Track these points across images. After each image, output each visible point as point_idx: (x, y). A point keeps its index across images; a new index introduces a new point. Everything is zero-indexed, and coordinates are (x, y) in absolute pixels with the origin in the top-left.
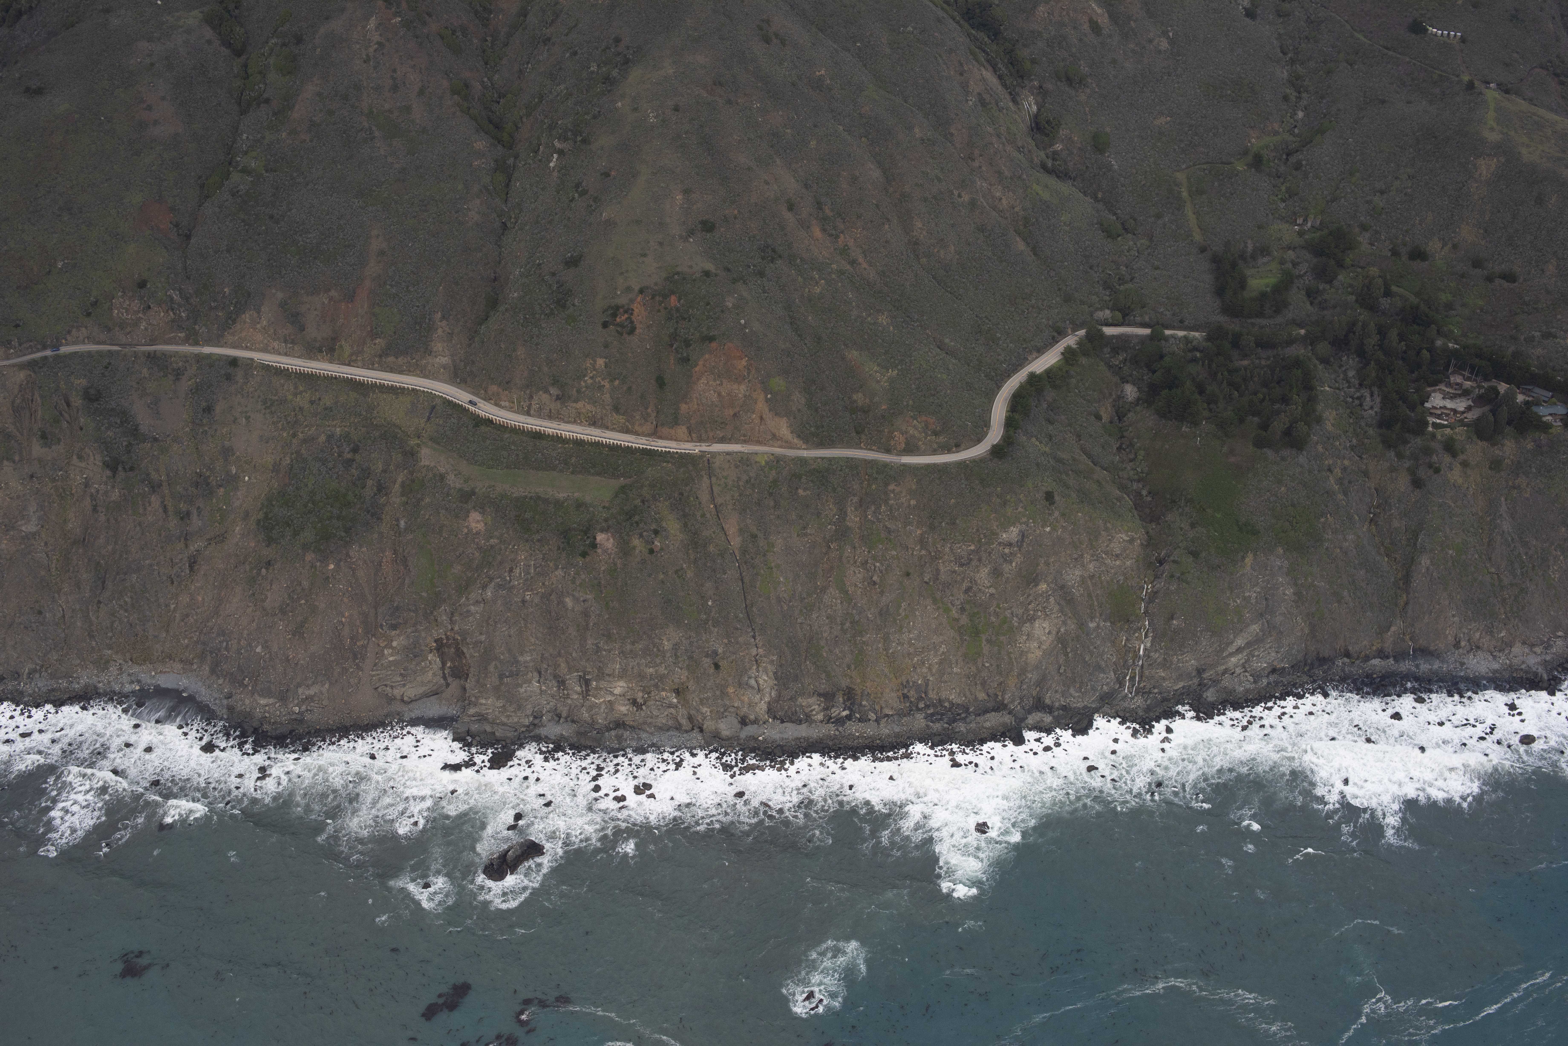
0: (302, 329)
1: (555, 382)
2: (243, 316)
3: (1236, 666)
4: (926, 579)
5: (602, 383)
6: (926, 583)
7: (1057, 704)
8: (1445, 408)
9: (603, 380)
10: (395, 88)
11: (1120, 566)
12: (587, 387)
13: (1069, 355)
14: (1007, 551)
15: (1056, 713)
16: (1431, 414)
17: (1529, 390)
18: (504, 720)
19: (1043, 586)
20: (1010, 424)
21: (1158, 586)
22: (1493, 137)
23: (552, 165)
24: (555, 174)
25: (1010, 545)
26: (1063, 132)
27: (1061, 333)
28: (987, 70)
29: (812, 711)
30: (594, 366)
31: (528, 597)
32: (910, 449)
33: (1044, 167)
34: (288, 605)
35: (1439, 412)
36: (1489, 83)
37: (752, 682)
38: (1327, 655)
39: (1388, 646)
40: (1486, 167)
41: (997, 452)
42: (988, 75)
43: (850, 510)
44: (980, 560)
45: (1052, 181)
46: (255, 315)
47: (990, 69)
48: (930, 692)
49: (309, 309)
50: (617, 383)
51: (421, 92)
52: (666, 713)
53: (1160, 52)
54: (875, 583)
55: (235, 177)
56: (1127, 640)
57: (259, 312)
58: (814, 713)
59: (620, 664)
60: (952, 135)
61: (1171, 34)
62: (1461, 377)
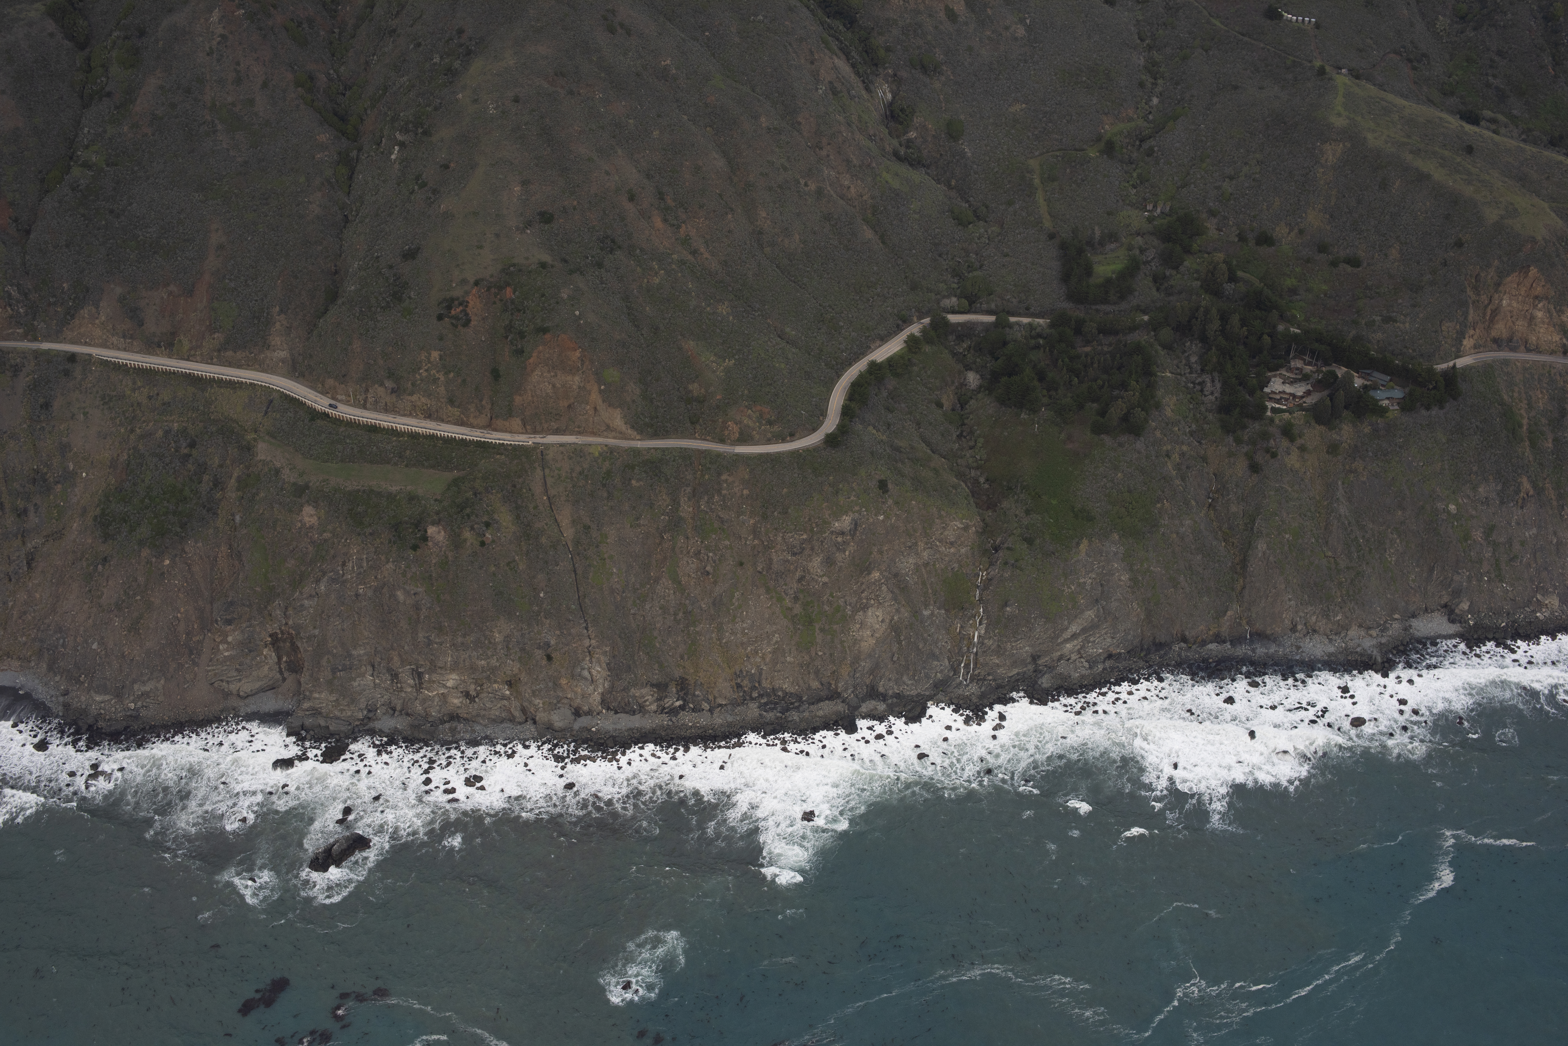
0: (141, 323)
1: (391, 375)
2: (82, 311)
3: (1071, 652)
4: (759, 569)
5: (437, 375)
6: (759, 572)
7: (890, 692)
8: (1284, 392)
9: (438, 372)
10: (238, 81)
11: (954, 554)
12: (422, 380)
13: (912, 342)
14: (840, 539)
15: (890, 701)
16: (1271, 399)
17: (1368, 374)
18: (337, 713)
19: (876, 575)
20: (846, 412)
21: (992, 573)
22: (1339, 122)
23: (393, 157)
24: (397, 166)
25: (843, 533)
26: (917, 120)
27: (906, 321)
28: (839, 58)
29: (645, 701)
30: (429, 359)
31: (361, 591)
32: (744, 439)
33: (896, 154)
34: (124, 601)
35: (1278, 397)
36: (1341, 69)
37: (586, 673)
38: (1163, 641)
39: (1225, 630)
40: (1332, 153)
41: (831, 440)
42: (841, 64)
43: (683, 500)
44: (812, 549)
45: (904, 170)
46: (94, 310)
47: (843, 57)
48: (764, 681)
49: (148, 304)
50: (452, 375)
51: (265, 85)
52: (499, 705)
53: (1016, 39)
54: (708, 573)
55: (76, 171)
56: (962, 627)
57: (97, 307)
58: (648, 703)
59: (452, 656)
60: (799, 123)
61: (1028, 21)
62: (1301, 362)
